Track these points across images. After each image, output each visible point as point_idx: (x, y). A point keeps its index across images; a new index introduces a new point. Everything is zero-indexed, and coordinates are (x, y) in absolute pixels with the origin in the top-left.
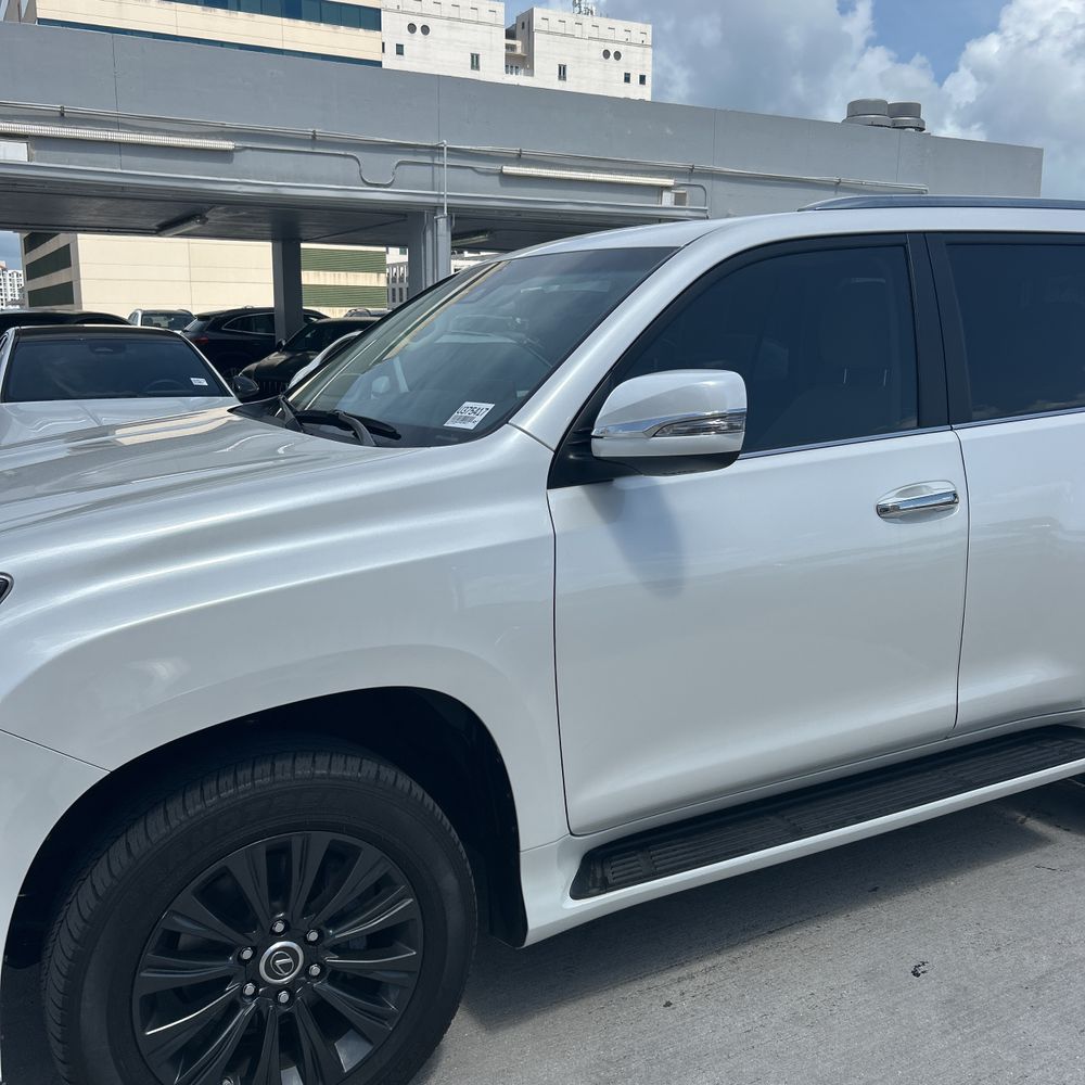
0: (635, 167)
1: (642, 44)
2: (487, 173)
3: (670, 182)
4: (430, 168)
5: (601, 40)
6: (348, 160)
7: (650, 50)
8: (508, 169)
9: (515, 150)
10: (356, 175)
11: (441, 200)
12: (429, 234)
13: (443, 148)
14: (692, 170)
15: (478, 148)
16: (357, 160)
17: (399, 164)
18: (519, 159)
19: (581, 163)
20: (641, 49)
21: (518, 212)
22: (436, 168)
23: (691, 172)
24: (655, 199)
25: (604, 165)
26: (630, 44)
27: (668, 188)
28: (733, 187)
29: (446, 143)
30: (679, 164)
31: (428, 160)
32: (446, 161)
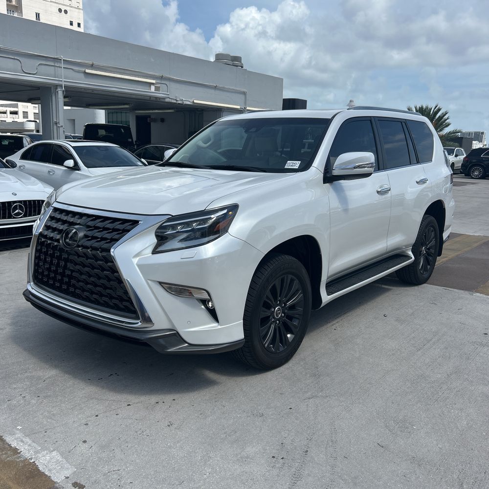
0: (140, 74)
1: (78, 8)
2: (78, 72)
3: (154, 81)
4: (53, 67)
5: (57, 3)
6: (16, 61)
7: (82, 11)
8: (87, 71)
9: (90, 62)
10: (20, 68)
11: (60, 83)
12: (54, 98)
13: (61, 59)
14: (162, 77)
15: (75, 60)
16: (20, 61)
17: (39, 64)
18: (92, 66)
19: (118, 70)
20: (77, 10)
21: (93, 90)
22: (56, 68)
23: (162, 78)
24: (148, 88)
25: (128, 72)
26: (72, 7)
27: (153, 84)
28: (178, 86)
29: (62, 57)
30: (157, 74)
31: (52, 64)
32: (63, 65)
